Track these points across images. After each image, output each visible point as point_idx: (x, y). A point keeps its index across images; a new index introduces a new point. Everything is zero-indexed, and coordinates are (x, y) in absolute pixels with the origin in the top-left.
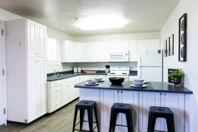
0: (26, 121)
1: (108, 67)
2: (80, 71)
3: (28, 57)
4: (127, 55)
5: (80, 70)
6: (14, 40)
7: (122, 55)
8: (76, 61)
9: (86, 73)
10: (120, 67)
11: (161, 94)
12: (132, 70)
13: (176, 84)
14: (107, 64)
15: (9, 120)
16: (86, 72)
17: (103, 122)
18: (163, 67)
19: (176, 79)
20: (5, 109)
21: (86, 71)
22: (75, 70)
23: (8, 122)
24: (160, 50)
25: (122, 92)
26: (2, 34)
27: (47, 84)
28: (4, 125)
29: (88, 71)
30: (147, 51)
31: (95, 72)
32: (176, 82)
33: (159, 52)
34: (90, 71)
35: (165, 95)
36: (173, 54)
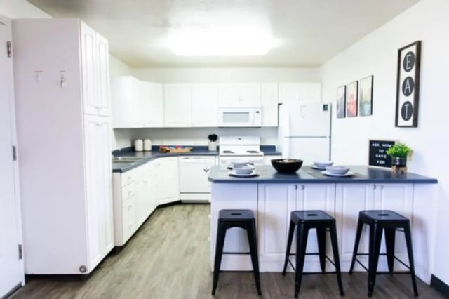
0: (83, 270)
1: (213, 138)
2: (150, 148)
3: (85, 115)
4: (258, 112)
5: (149, 144)
6: (40, 72)
7: (248, 113)
8: (144, 124)
9: (168, 153)
10: (240, 139)
11: (375, 187)
12: (264, 144)
13: (398, 167)
14: (212, 133)
15: (30, 273)
16: (169, 151)
17: (264, 250)
18: (330, 137)
19: (398, 158)
20: (20, 246)
21: (168, 149)
22: (139, 145)
23: (29, 278)
24: (327, 105)
25: (303, 188)
26: (9, 52)
27: (113, 179)
28: (20, 286)
29: (173, 148)
30: (302, 106)
31: (187, 150)
32: (398, 163)
33: (325, 107)
34: (176, 147)
35: (382, 188)
36: (371, 114)
